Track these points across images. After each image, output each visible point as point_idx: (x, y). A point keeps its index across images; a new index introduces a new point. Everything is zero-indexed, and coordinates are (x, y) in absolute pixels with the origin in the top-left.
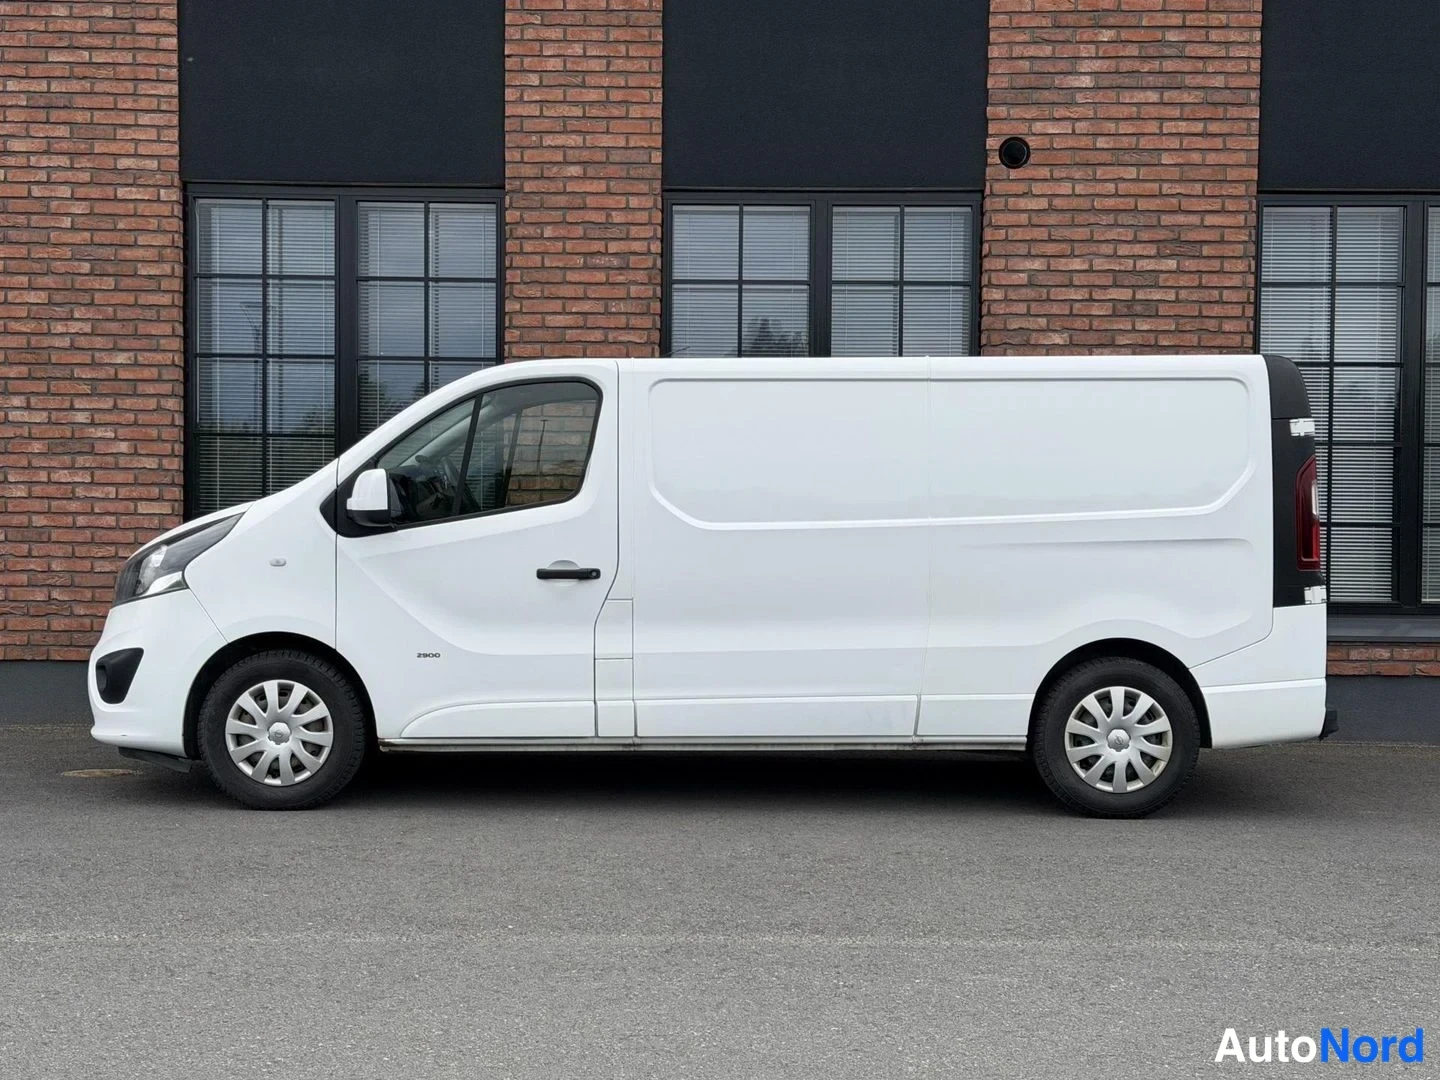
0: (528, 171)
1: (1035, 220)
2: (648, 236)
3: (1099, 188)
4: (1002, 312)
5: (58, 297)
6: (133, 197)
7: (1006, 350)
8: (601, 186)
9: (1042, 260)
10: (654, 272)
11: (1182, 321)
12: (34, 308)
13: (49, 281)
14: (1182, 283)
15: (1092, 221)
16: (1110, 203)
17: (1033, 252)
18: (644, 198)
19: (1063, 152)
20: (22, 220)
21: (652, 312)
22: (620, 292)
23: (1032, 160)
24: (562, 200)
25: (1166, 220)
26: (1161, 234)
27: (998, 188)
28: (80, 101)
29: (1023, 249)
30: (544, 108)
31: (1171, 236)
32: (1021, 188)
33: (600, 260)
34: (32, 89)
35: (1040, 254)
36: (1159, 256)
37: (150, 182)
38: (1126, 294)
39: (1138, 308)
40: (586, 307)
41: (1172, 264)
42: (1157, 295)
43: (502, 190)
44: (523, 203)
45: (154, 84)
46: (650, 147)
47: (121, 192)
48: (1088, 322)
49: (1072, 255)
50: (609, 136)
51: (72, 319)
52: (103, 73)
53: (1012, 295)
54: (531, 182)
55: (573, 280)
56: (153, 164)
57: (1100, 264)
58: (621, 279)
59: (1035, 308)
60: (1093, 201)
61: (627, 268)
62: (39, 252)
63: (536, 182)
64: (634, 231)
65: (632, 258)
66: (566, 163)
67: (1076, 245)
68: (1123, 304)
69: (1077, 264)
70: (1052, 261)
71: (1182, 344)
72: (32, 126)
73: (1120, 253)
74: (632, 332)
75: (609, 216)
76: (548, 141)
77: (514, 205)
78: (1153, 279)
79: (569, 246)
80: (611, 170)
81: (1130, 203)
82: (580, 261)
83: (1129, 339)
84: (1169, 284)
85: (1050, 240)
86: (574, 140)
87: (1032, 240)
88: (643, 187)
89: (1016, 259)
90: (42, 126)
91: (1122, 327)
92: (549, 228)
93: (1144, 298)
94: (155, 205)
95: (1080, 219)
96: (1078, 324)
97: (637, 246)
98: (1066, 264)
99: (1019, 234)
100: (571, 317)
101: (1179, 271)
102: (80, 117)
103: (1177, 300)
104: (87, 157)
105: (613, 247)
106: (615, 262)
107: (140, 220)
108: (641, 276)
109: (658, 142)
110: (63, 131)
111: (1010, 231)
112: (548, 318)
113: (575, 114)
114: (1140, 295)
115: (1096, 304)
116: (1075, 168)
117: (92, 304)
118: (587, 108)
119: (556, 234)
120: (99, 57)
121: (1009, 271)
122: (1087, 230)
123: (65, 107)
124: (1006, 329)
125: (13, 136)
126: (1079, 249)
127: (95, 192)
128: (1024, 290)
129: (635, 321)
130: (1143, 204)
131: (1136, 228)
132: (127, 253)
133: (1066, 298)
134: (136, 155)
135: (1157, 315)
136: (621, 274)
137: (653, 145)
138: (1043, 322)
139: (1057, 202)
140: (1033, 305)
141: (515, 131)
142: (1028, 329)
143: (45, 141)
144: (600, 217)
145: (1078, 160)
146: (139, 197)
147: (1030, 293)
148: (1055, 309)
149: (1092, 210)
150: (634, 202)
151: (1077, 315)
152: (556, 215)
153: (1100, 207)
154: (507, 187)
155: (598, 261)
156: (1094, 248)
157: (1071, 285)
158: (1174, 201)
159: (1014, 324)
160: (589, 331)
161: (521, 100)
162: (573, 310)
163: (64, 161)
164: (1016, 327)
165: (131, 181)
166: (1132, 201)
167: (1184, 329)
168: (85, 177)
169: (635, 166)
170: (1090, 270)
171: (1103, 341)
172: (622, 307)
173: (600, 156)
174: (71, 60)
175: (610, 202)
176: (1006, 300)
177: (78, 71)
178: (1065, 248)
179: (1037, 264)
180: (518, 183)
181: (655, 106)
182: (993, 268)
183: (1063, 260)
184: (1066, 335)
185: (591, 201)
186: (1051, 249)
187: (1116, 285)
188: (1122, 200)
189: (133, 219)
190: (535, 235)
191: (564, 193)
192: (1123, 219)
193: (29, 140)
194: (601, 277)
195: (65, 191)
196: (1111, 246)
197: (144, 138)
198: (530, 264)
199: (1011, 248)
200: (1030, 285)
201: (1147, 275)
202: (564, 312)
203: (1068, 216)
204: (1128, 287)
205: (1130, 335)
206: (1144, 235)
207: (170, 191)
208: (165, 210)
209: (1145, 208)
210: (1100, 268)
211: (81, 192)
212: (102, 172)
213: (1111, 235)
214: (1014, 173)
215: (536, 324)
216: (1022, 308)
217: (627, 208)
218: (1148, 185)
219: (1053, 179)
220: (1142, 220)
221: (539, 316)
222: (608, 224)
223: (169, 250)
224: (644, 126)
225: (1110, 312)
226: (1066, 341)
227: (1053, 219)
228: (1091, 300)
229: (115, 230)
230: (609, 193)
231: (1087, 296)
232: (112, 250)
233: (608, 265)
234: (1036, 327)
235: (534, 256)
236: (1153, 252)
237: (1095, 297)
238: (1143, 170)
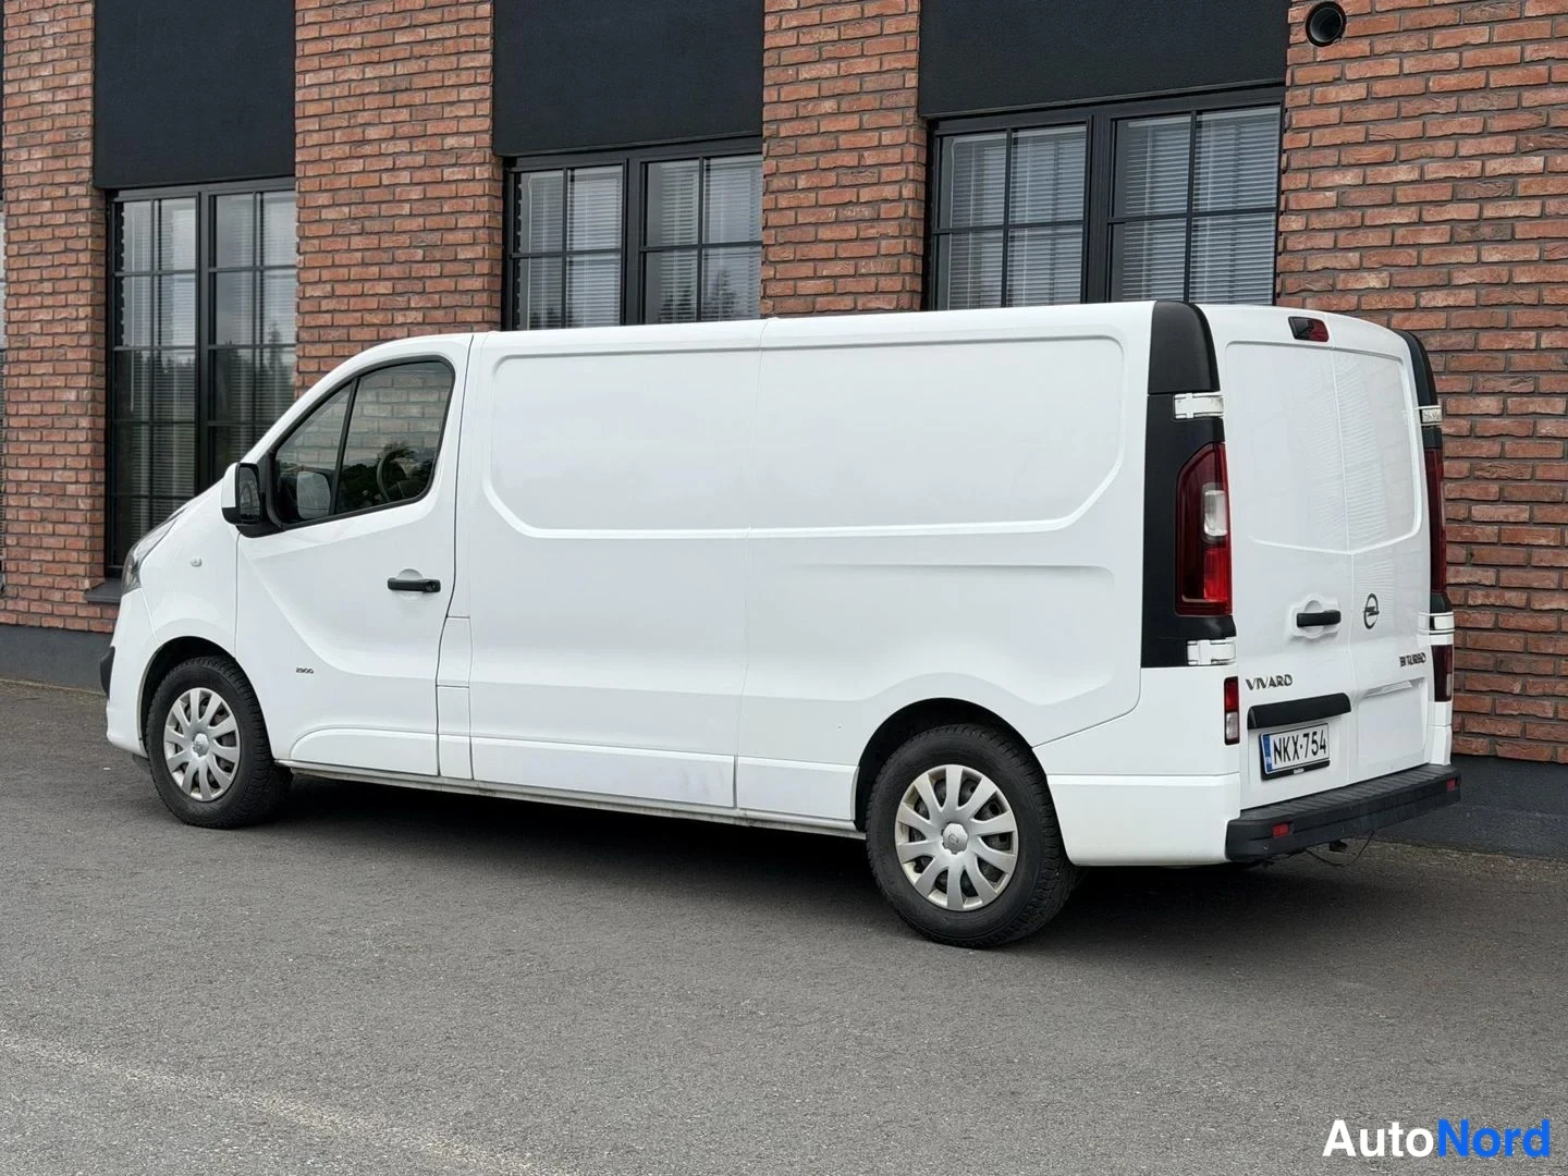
0: (784, 111)
1: (1349, 116)
2: (899, 178)
3: (1438, 62)
4: (1301, 247)
5: (400, 287)
6: (455, 178)
7: (1304, 300)
8: (852, 122)
9: (1356, 170)
10: (904, 221)
11: (1550, 245)
12: (382, 299)
13: (394, 271)
14: (1551, 190)
15: (1428, 108)
16: (1451, 81)
17: (1344, 161)
18: (896, 132)
19: (1390, 15)
20: (374, 209)
21: (902, 270)
22: (870, 249)
23: (1346, 34)
24: (815, 143)
25: (1530, 98)
26: (1522, 120)
27: (1301, 75)
28: (419, 82)
29: (1331, 157)
30: (801, 35)
31: (1537, 121)
32: (1331, 72)
33: (852, 211)
34: (383, 74)
35: (1353, 162)
36: (1519, 152)
37: (469, 161)
38: (1469, 211)
39: (1486, 231)
40: (837, 268)
41: (1537, 162)
42: (1512, 209)
43: (759, 138)
44: (780, 151)
45: (473, 56)
46: (903, 68)
47: (448, 174)
48: (1415, 254)
49: (1396, 161)
50: (864, 60)
51: (408, 309)
52: (436, 49)
53: (1316, 223)
54: (787, 124)
55: (825, 237)
56: (470, 141)
57: (1434, 170)
58: (872, 232)
59: (1344, 239)
60: (1428, 80)
61: (878, 219)
62: (387, 242)
63: (793, 124)
64: (886, 173)
65: (883, 206)
66: (821, 98)
67: (1403, 146)
68: (1465, 226)
69: (1403, 173)
70: (1369, 171)
71: (1548, 279)
72: (383, 111)
73: (1463, 152)
74: (881, 296)
75: (861, 157)
76: (805, 73)
77: (771, 153)
78: (1509, 186)
79: (823, 197)
80: (867, 101)
81: (1478, 78)
82: (832, 214)
83: (1471, 276)
84: (1531, 192)
85: (1367, 142)
86: (829, 69)
87: (1342, 144)
88: (896, 119)
89: (1323, 172)
90: (389, 111)
91: (1463, 259)
92: (803, 177)
93: (1497, 215)
94: (471, 184)
95: (1409, 108)
96: (1404, 257)
97: (889, 192)
98: (1388, 174)
99: (1328, 136)
100: (822, 281)
101: (1546, 172)
102: (418, 98)
103: (1543, 216)
104: (422, 139)
105: (866, 195)
106: (867, 212)
107: (460, 201)
108: (891, 229)
109: (913, 60)
110: (404, 115)
111: (1316, 133)
112: (800, 284)
113: (829, 38)
114: (1489, 212)
115: (1428, 228)
116: (1404, 37)
117: (423, 292)
118: (842, 28)
119: (808, 185)
120: (433, 33)
121: (1313, 189)
122: (1419, 122)
123: (406, 90)
124: (1305, 271)
125: (369, 124)
126: (1407, 151)
127: (426, 176)
128: (1331, 215)
129: (885, 284)
130: (1497, 78)
131: (1486, 114)
132: (450, 237)
133: (1387, 221)
134: (457, 133)
135: (1513, 239)
136: (872, 227)
137: (907, 65)
138: (1354, 257)
139: (1380, 88)
140: (1342, 234)
141: (772, 66)
142: (1335, 269)
143: (391, 126)
144: (850, 159)
145: (1407, 24)
146: (459, 177)
147: (1339, 219)
148: (1372, 238)
149: (1425, 94)
150: (887, 138)
151: (1401, 246)
152: (810, 162)
153: (1437, 89)
154: (765, 133)
155: (849, 213)
156: (1427, 148)
157: (1393, 203)
158: (1542, 69)
159: (1317, 263)
160: (839, 298)
161: (779, 29)
162: (824, 274)
163: (403, 146)
164: (1319, 267)
165: (454, 161)
166: (1481, 75)
167: (1551, 257)
168: (419, 160)
169: (888, 93)
170: (1421, 180)
171: (1436, 281)
172: (872, 267)
173: (854, 86)
174: (411, 39)
175: (861, 140)
176: (1307, 229)
177: (418, 50)
178: (1387, 151)
179: (1350, 178)
180: (775, 127)
181: (911, 16)
182: (1292, 187)
183: (1384, 169)
184: (1384, 274)
185: (844, 141)
186: (1369, 154)
187: (1454, 199)
188: (1469, 75)
189: (454, 201)
190: (789, 187)
191: (818, 134)
192: (1467, 102)
193: (381, 126)
194: (851, 231)
195: (405, 177)
196: (1452, 143)
197: (463, 114)
198: (785, 222)
199: (1314, 158)
200: (1339, 207)
201: (1500, 182)
202: (815, 277)
203: (1393, 105)
204: (1472, 200)
205: (1475, 271)
206: (1497, 124)
207: (484, 168)
208: (477, 188)
209: (1499, 84)
210: (1435, 176)
211: (419, 176)
212: (433, 154)
213: (1453, 126)
214: (1322, 54)
215: (789, 292)
216: (1326, 240)
217: (879, 146)
218: (1505, 50)
219: (1373, 56)
220: (1496, 101)
221: (791, 283)
222: (859, 168)
223: (481, 231)
224: (898, 41)
225: (1446, 239)
226: (1384, 284)
227: (1371, 112)
228: (1421, 222)
229: (441, 214)
230: (861, 129)
231: (1415, 218)
232: (438, 235)
233: (859, 217)
234: (1345, 265)
235: (788, 212)
236: (1510, 148)
237: (1427, 217)
238: (1499, 28)
